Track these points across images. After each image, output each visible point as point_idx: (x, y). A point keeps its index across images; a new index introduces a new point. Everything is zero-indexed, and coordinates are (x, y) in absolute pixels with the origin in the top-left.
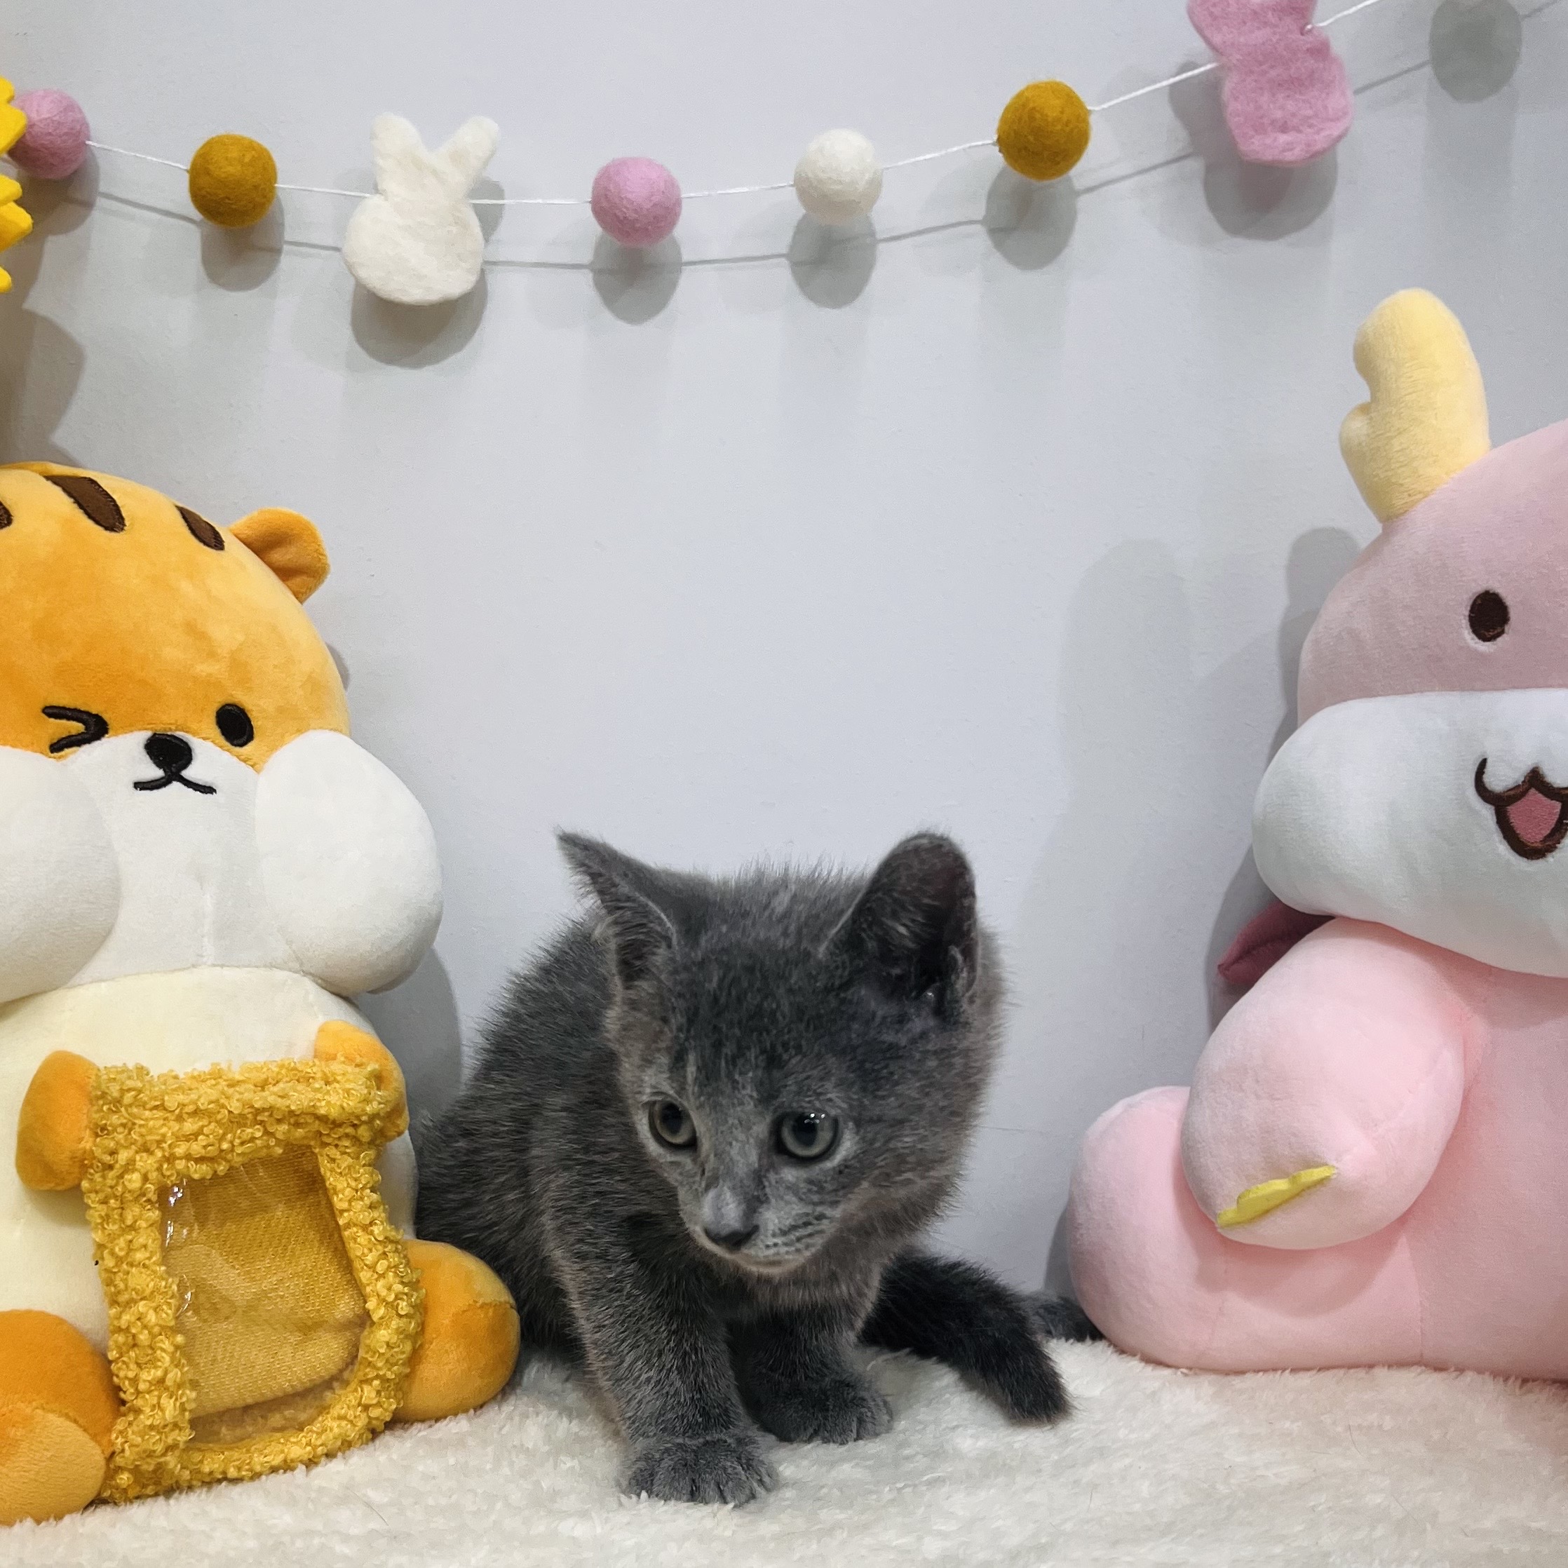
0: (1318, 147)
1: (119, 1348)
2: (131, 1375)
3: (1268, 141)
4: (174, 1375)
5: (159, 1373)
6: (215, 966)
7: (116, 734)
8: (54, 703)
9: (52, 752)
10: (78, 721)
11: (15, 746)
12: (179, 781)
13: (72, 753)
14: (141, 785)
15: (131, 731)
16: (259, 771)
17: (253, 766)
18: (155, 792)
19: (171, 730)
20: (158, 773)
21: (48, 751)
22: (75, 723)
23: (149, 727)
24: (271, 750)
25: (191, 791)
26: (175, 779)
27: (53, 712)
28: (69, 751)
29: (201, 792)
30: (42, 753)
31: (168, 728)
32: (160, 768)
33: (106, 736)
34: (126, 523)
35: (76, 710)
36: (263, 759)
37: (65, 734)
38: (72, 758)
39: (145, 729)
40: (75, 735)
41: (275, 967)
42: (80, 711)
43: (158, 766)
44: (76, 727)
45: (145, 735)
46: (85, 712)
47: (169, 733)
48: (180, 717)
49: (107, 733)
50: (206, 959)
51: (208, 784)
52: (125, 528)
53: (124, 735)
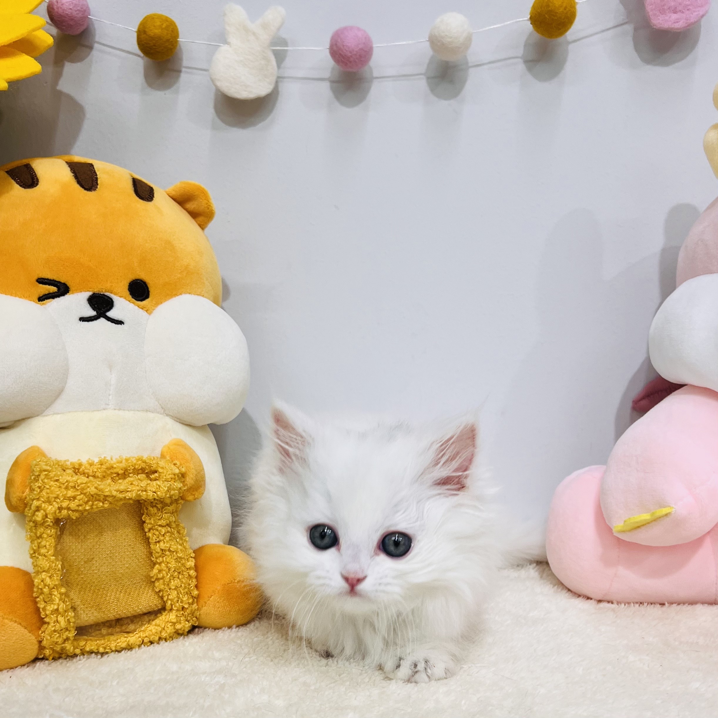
0: (692, 20)
3: (667, 18)
6: (115, 409)
7: (73, 293)
8: (43, 277)
9: (39, 301)
10: (54, 286)
11: (21, 297)
12: (104, 317)
13: (48, 302)
14: (82, 319)
15: (81, 292)
16: (150, 314)
17: (147, 311)
18: (90, 323)
19: (103, 292)
20: (94, 313)
21: (37, 301)
22: (53, 287)
23: (91, 290)
24: (158, 304)
25: (109, 322)
26: (102, 317)
27: (42, 281)
28: (48, 300)
29: (116, 324)
30: (34, 301)
31: (101, 291)
32: (95, 311)
33: (68, 294)
34: (98, 186)
35: (54, 280)
36: (153, 308)
37: (47, 292)
38: (49, 304)
39: (90, 291)
40: (52, 293)
41: (149, 411)
42: (56, 281)
43: (94, 309)
44: (53, 289)
45: (88, 294)
46: (58, 282)
47: (102, 293)
48: (108, 285)
49: (68, 292)
50: (110, 406)
51: (120, 320)
52: (97, 189)
53: (77, 294)
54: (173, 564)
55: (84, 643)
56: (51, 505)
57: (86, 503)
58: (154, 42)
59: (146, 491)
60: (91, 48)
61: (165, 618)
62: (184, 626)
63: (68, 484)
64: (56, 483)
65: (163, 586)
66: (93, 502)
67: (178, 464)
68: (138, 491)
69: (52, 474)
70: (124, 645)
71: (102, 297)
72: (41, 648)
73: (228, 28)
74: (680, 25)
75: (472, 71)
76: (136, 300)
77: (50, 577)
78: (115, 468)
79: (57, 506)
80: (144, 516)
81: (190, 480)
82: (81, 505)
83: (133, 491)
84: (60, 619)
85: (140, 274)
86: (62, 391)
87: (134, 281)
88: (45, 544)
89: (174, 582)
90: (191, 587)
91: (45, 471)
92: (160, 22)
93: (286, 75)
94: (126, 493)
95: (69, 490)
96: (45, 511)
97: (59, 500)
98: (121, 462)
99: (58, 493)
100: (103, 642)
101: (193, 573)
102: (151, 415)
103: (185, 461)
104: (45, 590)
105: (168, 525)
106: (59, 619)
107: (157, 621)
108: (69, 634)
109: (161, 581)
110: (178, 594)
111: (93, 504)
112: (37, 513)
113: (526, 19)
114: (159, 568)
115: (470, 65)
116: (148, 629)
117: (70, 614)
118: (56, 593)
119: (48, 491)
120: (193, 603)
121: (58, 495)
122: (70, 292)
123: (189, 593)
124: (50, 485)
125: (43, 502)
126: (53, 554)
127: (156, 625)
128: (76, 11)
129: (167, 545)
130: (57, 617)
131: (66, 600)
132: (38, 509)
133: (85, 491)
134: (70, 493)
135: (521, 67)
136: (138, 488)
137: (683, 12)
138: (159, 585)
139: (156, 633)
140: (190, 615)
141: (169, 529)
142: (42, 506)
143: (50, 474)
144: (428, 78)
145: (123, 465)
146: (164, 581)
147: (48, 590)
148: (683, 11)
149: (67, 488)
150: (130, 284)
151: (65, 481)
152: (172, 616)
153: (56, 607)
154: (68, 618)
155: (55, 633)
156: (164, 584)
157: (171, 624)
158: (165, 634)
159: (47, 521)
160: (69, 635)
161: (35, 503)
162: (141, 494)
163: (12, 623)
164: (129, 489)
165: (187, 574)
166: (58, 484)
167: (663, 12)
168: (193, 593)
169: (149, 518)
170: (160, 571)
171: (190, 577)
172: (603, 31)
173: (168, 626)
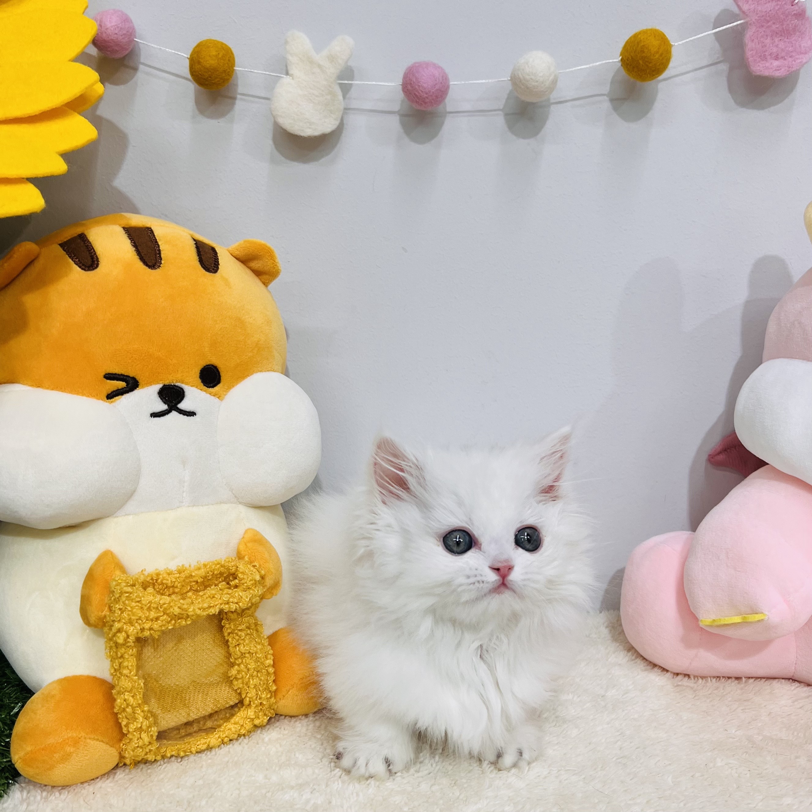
0: (794, 68)
3: (767, 65)
6: (189, 506)
7: (143, 387)
8: (110, 372)
9: (107, 399)
10: (123, 381)
11: (88, 396)
12: (175, 410)
13: (118, 399)
14: (155, 415)
15: (151, 385)
16: (222, 400)
17: (218, 398)
18: (162, 418)
19: (173, 382)
20: (165, 407)
21: (106, 398)
22: (121, 382)
23: (161, 382)
24: (230, 387)
25: (181, 415)
26: (173, 410)
27: (110, 377)
28: (117, 398)
29: (188, 416)
30: (102, 400)
31: (171, 382)
32: (166, 404)
33: (137, 388)
34: (163, 262)
35: (122, 375)
36: (225, 393)
37: (115, 389)
38: (118, 402)
39: (159, 383)
40: (121, 389)
41: (223, 503)
42: (124, 375)
43: (165, 403)
44: (121, 384)
45: (158, 387)
46: (127, 376)
47: (172, 384)
48: (179, 376)
49: (138, 387)
50: (184, 503)
51: (192, 411)
52: (161, 265)
53: (147, 388)
54: (252, 666)
55: (165, 749)
56: (133, 626)
57: (169, 622)
58: (210, 73)
59: (228, 603)
60: (135, 69)
61: (244, 714)
62: (262, 721)
63: (150, 605)
64: (137, 604)
65: (241, 685)
66: (175, 620)
67: (257, 566)
68: (221, 604)
69: (134, 596)
70: (204, 747)
71: (173, 388)
72: (122, 757)
73: (290, 58)
74: (782, 72)
75: (553, 108)
76: (208, 387)
77: (133, 697)
78: (194, 576)
79: (139, 628)
80: (223, 621)
81: (269, 582)
82: (164, 625)
83: (216, 606)
84: (144, 735)
85: (211, 359)
86: (135, 491)
87: (205, 367)
88: (127, 665)
89: (253, 681)
90: (270, 683)
91: (127, 593)
92: (216, 51)
93: (352, 107)
94: (209, 609)
95: (151, 610)
96: (126, 632)
97: (141, 621)
98: (199, 569)
99: (139, 615)
100: (183, 746)
101: (271, 670)
102: (225, 507)
103: (264, 561)
104: (127, 710)
105: (248, 628)
106: (142, 736)
107: (236, 719)
108: (152, 747)
109: (240, 681)
110: (256, 691)
111: (175, 623)
112: (119, 635)
113: (617, 60)
114: (239, 669)
115: (552, 101)
116: (227, 727)
117: (153, 729)
118: (139, 712)
119: (130, 613)
120: (270, 698)
121: (140, 617)
122: (139, 386)
123: (267, 689)
124: (131, 605)
125: (124, 623)
126: (135, 674)
127: (235, 724)
128: (121, 36)
129: (247, 648)
130: (140, 734)
131: (148, 715)
132: (119, 631)
133: (168, 612)
134: (153, 614)
135: (606, 105)
136: (220, 601)
137: (785, 59)
138: (237, 684)
139: (236, 731)
140: (268, 709)
141: (249, 632)
142: (123, 627)
143: (131, 595)
144: (506, 115)
145: (202, 572)
146: (243, 681)
147: (131, 710)
148: (786, 57)
149: (149, 609)
150: (201, 371)
151: (148, 602)
152: (251, 713)
153: (139, 726)
154: (151, 733)
155: (138, 749)
156: (243, 683)
157: (249, 720)
158: (244, 730)
159: (129, 642)
160: (152, 749)
161: (117, 626)
162: (224, 607)
163: (95, 741)
164: (212, 605)
165: (266, 671)
166: (140, 605)
167: (764, 58)
168: (272, 689)
169: (228, 622)
170: (239, 672)
171: (268, 674)
172: (696, 70)
173: (247, 722)
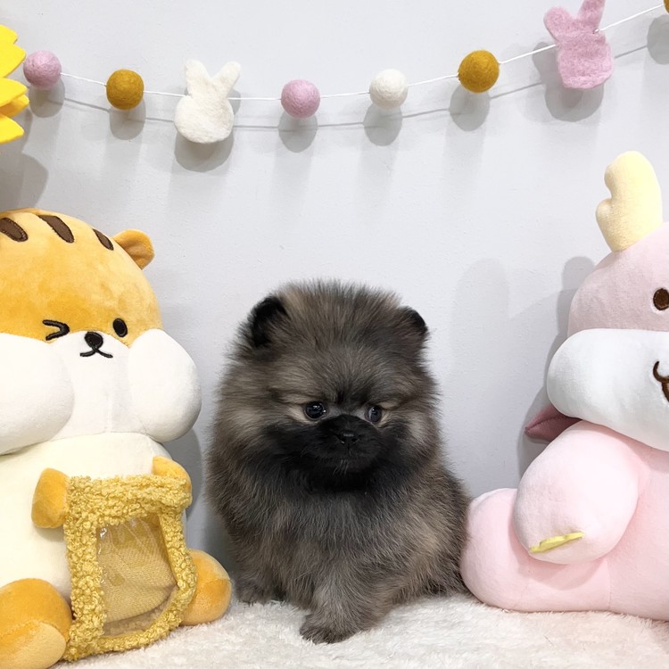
0: (597, 83)
1: (76, 595)
2: (81, 607)
4: (99, 608)
5: (93, 607)
7: (72, 332)
8: (48, 319)
9: (47, 340)
10: (57, 327)
11: (32, 337)
12: (98, 352)
14: (83, 355)
15: (79, 331)
16: (130, 347)
17: (127, 345)
18: (89, 357)
21: (45, 340)
23: (86, 329)
24: (134, 339)
25: (102, 357)
26: (96, 352)
27: (47, 323)
28: (54, 339)
29: (107, 357)
30: (42, 341)
31: (94, 330)
33: (68, 333)
34: (75, 238)
35: (56, 322)
36: (131, 343)
37: (52, 332)
38: (55, 342)
40: (56, 333)
42: (58, 322)
43: (90, 346)
44: (56, 329)
45: (85, 333)
46: (60, 323)
47: (94, 332)
48: (99, 325)
50: (108, 429)
51: (110, 354)
52: (75, 241)
53: (76, 333)
71: (94, 335)
73: (189, 81)
74: (588, 85)
75: (405, 121)
76: (119, 336)
85: (120, 314)
86: (69, 417)
87: (117, 320)
113: (455, 76)
115: (404, 115)
122: (70, 331)
135: (447, 118)
148: (590, 74)
150: (114, 322)
167: (573, 74)
172: (519, 90)
